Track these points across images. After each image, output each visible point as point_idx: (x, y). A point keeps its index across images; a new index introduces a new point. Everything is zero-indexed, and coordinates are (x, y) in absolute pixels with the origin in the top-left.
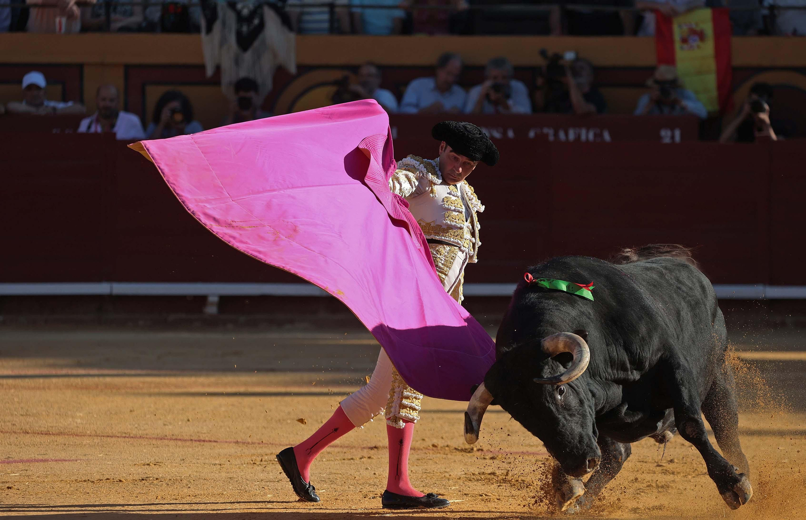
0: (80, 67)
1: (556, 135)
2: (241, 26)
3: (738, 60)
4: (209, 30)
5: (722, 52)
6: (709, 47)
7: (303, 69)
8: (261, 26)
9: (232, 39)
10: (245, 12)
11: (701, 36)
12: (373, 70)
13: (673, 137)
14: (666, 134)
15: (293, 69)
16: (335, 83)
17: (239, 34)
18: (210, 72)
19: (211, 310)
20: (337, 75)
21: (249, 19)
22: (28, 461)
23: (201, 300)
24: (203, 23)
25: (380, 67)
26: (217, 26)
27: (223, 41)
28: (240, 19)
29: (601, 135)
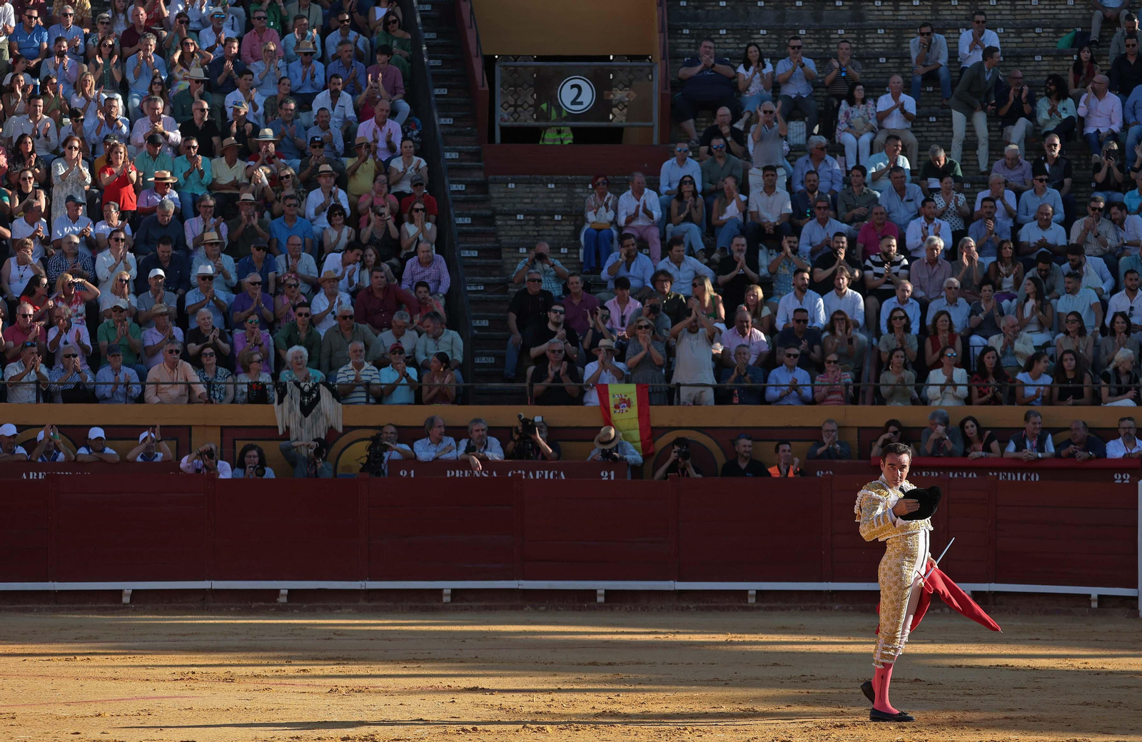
0: (189, 428)
1: (527, 474)
2: (304, 399)
3: (655, 422)
4: (281, 401)
5: (643, 415)
6: (634, 411)
7: (347, 429)
8: (318, 398)
9: (297, 408)
10: (307, 388)
11: (628, 403)
12: (392, 429)
13: (609, 476)
14: (604, 474)
15: (340, 430)
16: (372, 439)
17: (302, 404)
18: (281, 432)
19: (283, 600)
20: (372, 433)
21: (309, 394)
22: (161, 698)
23: (276, 592)
24: (276, 397)
25: (397, 427)
26: (287, 399)
27: (291, 409)
28: (303, 393)
29: (559, 474)
